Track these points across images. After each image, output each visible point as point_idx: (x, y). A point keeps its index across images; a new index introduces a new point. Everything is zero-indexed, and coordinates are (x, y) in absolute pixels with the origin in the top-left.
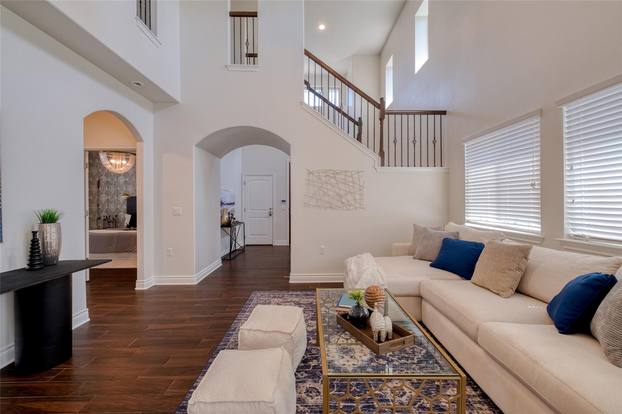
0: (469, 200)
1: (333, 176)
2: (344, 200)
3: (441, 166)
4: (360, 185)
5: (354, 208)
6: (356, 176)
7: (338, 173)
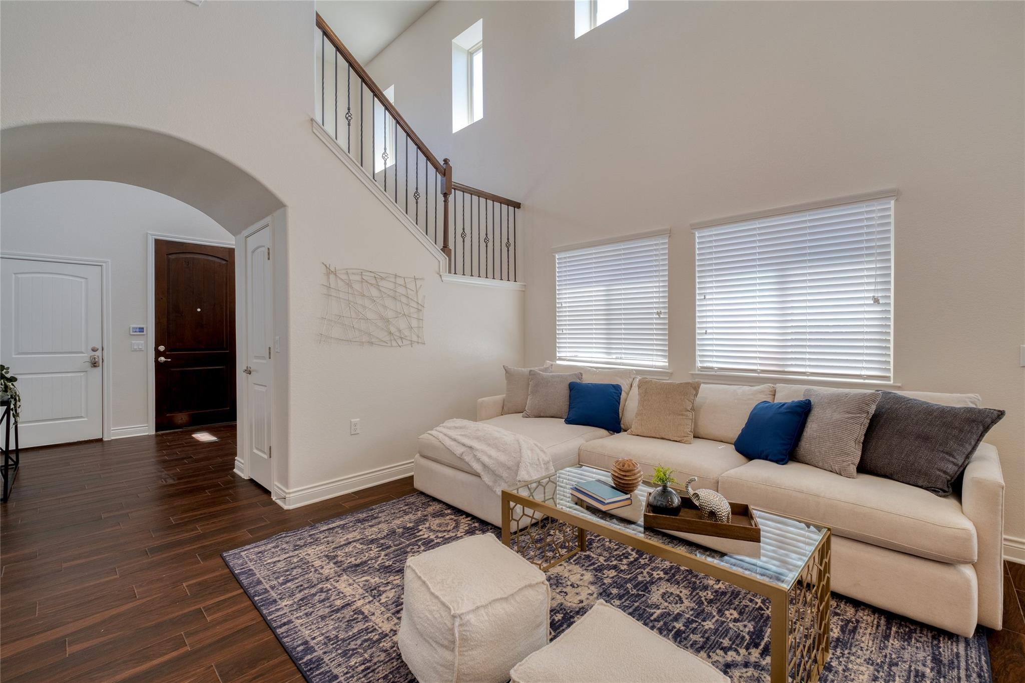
0: (564, 330)
1: (373, 282)
2: (393, 330)
3: (515, 281)
4: (418, 303)
5: (409, 342)
6: (411, 286)
7: (382, 279)
